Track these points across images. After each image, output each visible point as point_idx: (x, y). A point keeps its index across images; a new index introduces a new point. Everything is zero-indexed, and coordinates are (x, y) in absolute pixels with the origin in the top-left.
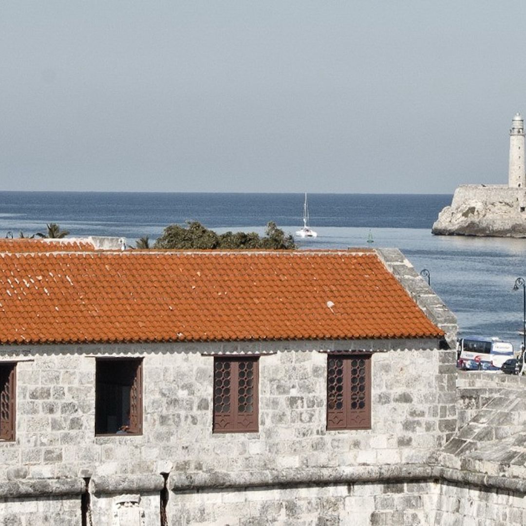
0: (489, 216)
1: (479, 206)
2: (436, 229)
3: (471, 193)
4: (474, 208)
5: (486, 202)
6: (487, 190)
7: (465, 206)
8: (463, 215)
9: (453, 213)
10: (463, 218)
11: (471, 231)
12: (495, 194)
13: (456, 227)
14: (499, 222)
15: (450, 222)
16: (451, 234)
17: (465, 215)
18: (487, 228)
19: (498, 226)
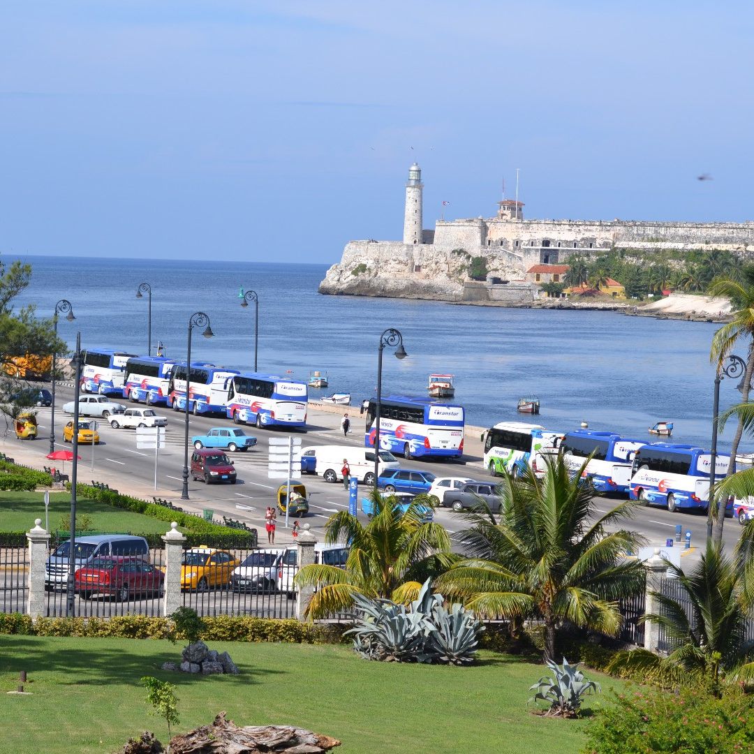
0: (382, 275)
1: (370, 264)
2: (323, 288)
3: (362, 250)
4: (365, 266)
5: (378, 259)
6: (380, 246)
7: (355, 263)
8: (352, 273)
9: (341, 271)
10: (353, 277)
11: (361, 291)
12: (388, 250)
13: (345, 286)
14: (392, 281)
15: (339, 280)
16: (341, 293)
17: (355, 273)
18: (378, 288)
19: (391, 285)
